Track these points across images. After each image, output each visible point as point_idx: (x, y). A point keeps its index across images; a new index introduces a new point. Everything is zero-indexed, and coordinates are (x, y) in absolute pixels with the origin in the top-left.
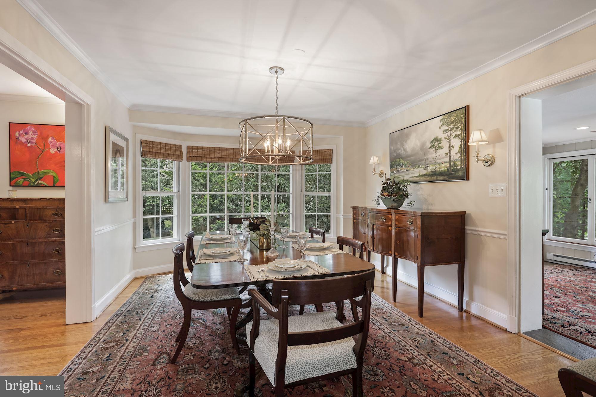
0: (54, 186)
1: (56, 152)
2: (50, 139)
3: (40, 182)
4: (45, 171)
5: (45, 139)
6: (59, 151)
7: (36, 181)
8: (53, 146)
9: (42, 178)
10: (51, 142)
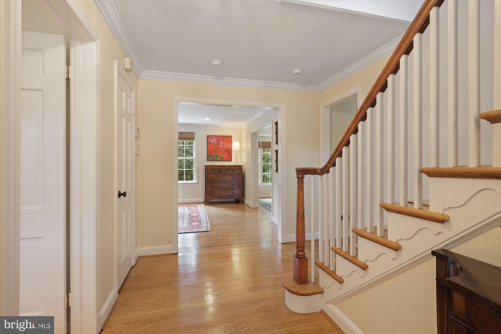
0: (222, 160)
1: (222, 147)
2: (220, 142)
3: (217, 159)
4: (219, 154)
5: (219, 142)
6: (224, 146)
7: (216, 158)
8: (222, 144)
9: (218, 157)
10: (221, 143)
